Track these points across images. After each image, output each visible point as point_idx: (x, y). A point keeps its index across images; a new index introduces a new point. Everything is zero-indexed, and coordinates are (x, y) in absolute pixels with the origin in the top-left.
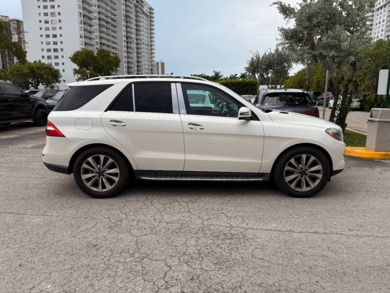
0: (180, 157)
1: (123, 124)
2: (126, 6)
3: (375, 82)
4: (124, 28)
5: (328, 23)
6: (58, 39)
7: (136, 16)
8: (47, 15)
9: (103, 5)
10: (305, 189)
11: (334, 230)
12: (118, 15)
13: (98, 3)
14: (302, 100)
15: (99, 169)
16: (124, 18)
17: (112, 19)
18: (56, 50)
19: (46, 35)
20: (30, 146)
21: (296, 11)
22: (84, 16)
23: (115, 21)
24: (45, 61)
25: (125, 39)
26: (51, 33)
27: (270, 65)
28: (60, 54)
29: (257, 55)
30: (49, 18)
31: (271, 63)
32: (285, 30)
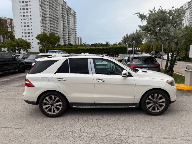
0: (93, 96)
1: (64, 80)
2: (63, 11)
3: (185, 47)
4: (62, 22)
5: (163, 23)
6: (30, 28)
7: (68, 16)
8: (25, 16)
9: (52, 11)
10: (157, 111)
11: (174, 136)
12: (59, 15)
13: (49, 10)
14: (151, 60)
15: (52, 103)
16: (62, 17)
17: (56, 18)
18: (29, 33)
19: (24, 26)
20: (16, 85)
21: (147, 17)
22: (43, 16)
23: (57, 18)
24: (24, 38)
25: (62, 27)
26: (27, 25)
27: (133, 39)
28: (31, 35)
29: (127, 35)
30: (26, 18)
31: (134, 38)
32: (141, 26)
